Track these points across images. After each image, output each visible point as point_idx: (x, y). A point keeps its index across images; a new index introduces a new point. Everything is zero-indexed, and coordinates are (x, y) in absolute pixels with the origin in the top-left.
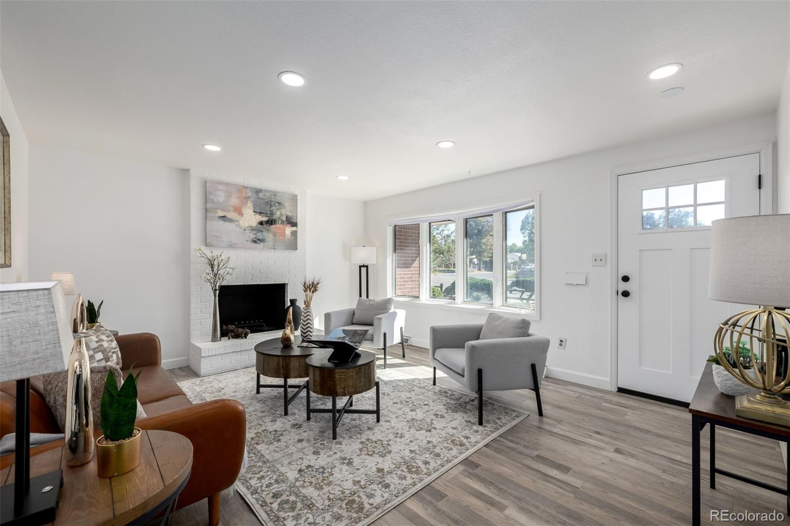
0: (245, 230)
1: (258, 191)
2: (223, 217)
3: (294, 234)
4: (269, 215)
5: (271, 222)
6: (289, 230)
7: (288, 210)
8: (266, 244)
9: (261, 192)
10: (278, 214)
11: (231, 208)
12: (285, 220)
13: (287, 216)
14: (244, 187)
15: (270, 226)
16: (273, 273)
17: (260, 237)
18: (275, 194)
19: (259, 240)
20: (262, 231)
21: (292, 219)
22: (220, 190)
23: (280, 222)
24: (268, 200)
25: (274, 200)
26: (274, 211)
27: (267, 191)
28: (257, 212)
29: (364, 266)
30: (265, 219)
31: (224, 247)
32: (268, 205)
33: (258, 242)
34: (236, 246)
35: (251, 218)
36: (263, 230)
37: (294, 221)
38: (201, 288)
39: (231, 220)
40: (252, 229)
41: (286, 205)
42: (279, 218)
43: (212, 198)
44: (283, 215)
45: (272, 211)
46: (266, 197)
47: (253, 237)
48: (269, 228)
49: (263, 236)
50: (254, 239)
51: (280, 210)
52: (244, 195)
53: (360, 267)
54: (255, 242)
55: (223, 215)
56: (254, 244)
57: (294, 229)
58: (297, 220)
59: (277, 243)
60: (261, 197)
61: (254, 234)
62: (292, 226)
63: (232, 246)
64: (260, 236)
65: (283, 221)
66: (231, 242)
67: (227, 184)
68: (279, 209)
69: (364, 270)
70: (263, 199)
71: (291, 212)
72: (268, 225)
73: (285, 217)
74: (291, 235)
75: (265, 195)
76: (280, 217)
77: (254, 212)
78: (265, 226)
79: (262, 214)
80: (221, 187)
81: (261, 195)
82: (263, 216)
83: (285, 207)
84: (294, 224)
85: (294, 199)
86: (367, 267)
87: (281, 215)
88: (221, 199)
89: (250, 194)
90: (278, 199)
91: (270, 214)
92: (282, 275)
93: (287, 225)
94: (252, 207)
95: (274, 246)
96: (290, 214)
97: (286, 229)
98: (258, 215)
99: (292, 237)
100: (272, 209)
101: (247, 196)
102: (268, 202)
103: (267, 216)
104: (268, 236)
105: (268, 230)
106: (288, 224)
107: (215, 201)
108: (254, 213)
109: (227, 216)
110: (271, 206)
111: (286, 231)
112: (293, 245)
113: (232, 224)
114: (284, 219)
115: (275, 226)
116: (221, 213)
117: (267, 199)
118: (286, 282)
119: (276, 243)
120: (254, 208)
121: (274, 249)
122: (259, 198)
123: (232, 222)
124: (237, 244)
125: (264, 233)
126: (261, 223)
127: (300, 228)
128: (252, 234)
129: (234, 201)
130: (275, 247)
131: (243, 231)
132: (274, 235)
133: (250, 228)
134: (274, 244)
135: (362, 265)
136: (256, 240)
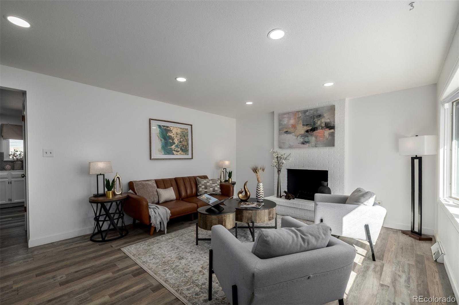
0: (297, 137)
1: (305, 112)
2: (286, 132)
3: (332, 135)
4: (312, 125)
5: (314, 129)
6: (327, 132)
7: (327, 118)
8: (310, 144)
9: (307, 111)
10: (319, 123)
11: (290, 126)
12: (324, 126)
14: (297, 112)
15: (313, 132)
18: (316, 110)
20: (308, 136)
21: (330, 124)
22: (286, 117)
23: (320, 128)
24: (312, 116)
25: (316, 114)
26: (316, 122)
27: (311, 110)
28: (304, 125)
29: (416, 157)
30: (310, 128)
31: (288, 148)
32: (312, 119)
33: (305, 143)
34: (292, 147)
35: (302, 129)
36: (309, 135)
37: (332, 125)
40: (302, 136)
41: (325, 115)
42: (320, 126)
43: (281, 123)
44: (322, 123)
45: (315, 122)
46: (310, 114)
47: (302, 141)
49: (309, 139)
50: (303, 142)
51: (320, 120)
52: (297, 117)
53: (413, 159)
54: (303, 143)
55: (286, 131)
57: (332, 131)
58: (334, 124)
59: (318, 143)
60: (308, 114)
61: (303, 139)
62: (330, 129)
63: (291, 147)
64: (306, 139)
65: (322, 127)
66: (290, 145)
67: (288, 113)
68: (319, 120)
69: (416, 161)
70: (309, 116)
71: (329, 119)
72: (312, 132)
73: (324, 124)
74: (329, 136)
75: (310, 113)
76: (320, 125)
77: (303, 125)
78: (310, 132)
79: (308, 126)
80: (286, 116)
81: (307, 114)
82: (308, 127)
83: (324, 117)
84: (333, 128)
85: (332, 109)
86: (420, 159)
87: (321, 123)
88: (285, 122)
89: (300, 115)
90: (319, 112)
91: (313, 124)
92: (323, 165)
93: (326, 129)
94: (302, 123)
95: (316, 145)
96: (328, 121)
97: (325, 132)
98: (305, 126)
99: (330, 138)
100: (315, 120)
101: (299, 117)
102: (311, 117)
103: (311, 126)
104: (312, 139)
105: (312, 135)
106: (326, 128)
107: (283, 124)
108: (303, 126)
109: (288, 131)
110: (314, 119)
111: (325, 134)
112: (331, 143)
113: (291, 135)
114: (323, 125)
115: (317, 131)
116: (285, 130)
117: (311, 115)
118: (327, 170)
119: (317, 142)
120: (303, 123)
121: (316, 147)
122: (306, 116)
123: (291, 134)
124: (293, 146)
125: (309, 137)
126: (307, 131)
127: (337, 130)
128: (301, 139)
129: (292, 122)
130: (316, 146)
131: (297, 138)
132: (316, 138)
133: (300, 136)
134: (316, 143)
135: (415, 156)
136: (304, 142)
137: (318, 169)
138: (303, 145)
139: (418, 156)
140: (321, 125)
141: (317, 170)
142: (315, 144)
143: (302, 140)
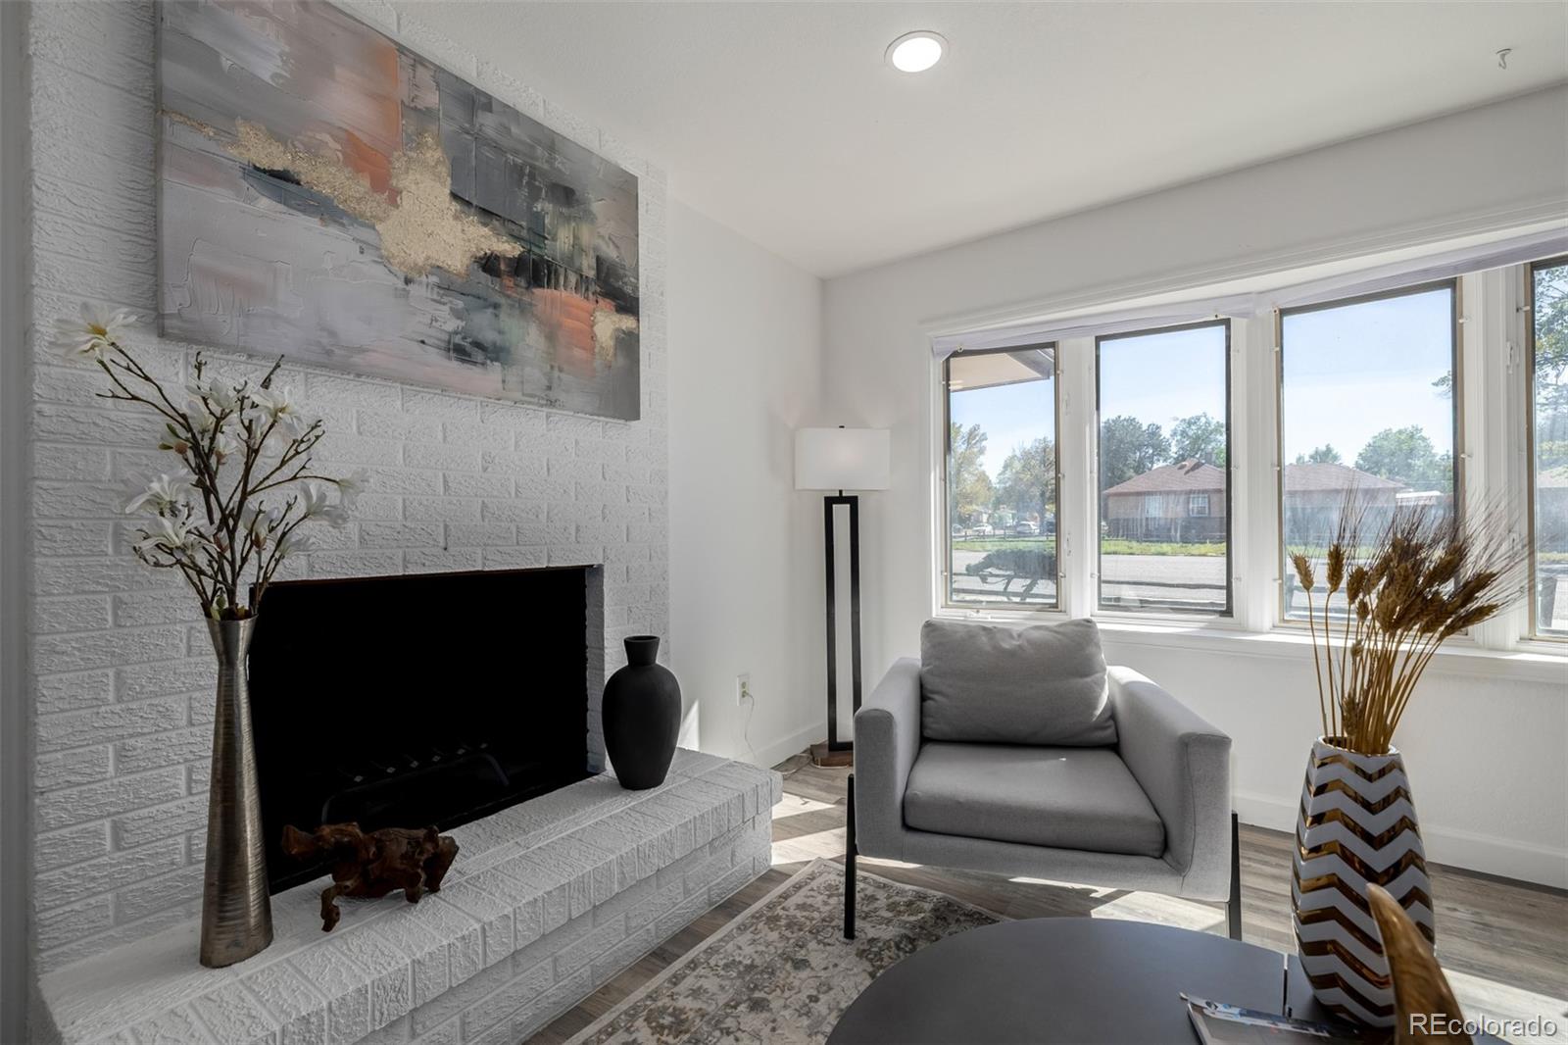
0: (408, 281)
1: (473, 101)
2: (274, 175)
3: (629, 343)
4: (524, 233)
5: (535, 271)
6: (607, 324)
7: (602, 231)
8: (512, 375)
9: (488, 108)
10: (563, 239)
11: (327, 138)
12: (592, 274)
13: (598, 259)
14: (402, 49)
15: (529, 288)
16: (543, 517)
17: (489, 336)
18: (550, 140)
19: (478, 345)
20: (496, 306)
21: (619, 277)
23: (573, 278)
24: (517, 160)
25: (545, 166)
26: (547, 221)
27: (515, 115)
28: (469, 204)
29: (841, 499)
30: (509, 249)
32: (520, 186)
33: (479, 356)
34: (357, 358)
35: (445, 231)
36: (502, 301)
37: (629, 290)
38: (118, 604)
39: (325, 209)
40: (448, 286)
41: (596, 207)
42: (570, 260)
43: (202, 36)
44: (583, 250)
45: (540, 217)
46: (511, 143)
47: (449, 327)
48: (526, 299)
49: (500, 332)
50: (457, 339)
51: (572, 224)
52: (404, 93)
53: (830, 502)
54: (459, 353)
55: (278, 167)
56: (454, 368)
57: (627, 322)
58: (636, 288)
59: (563, 375)
60: (489, 132)
61: (457, 314)
62: (619, 309)
63: (333, 357)
64: (484, 326)
65: (582, 279)
66: (332, 334)
68: (566, 219)
69: (841, 512)
70: (497, 147)
71: (617, 247)
72: (522, 282)
73: (594, 262)
74: (615, 348)
75: (507, 130)
76: (571, 258)
77: (455, 196)
78: (508, 282)
79: (496, 223)
81: (488, 122)
82: (497, 235)
83: (588, 216)
84: (628, 305)
85: (625, 191)
86: (853, 501)
87: (577, 246)
88: (265, 68)
89: (431, 99)
90: (565, 170)
91: (531, 231)
92: (578, 530)
93: (601, 301)
94: (444, 172)
95: (549, 388)
96: (611, 253)
97: (598, 315)
98: (473, 220)
99: (621, 361)
100: (538, 207)
101: (420, 105)
102: (518, 169)
103: (517, 238)
104: (527, 339)
105: (524, 310)
106: (604, 295)
107: (223, 63)
108: (455, 206)
109: (303, 178)
110: (534, 194)
111: (597, 329)
112: (621, 393)
113: (333, 230)
114: (588, 268)
115: (555, 291)
116: (262, 153)
117: (516, 152)
118: (596, 561)
119: (556, 373)
120: (454, 178)
121: (551, 403)
122: (479, 138)
123: (337, 223)
124: (362, 350)
125: (504, 315)
126: (489, 264)
127: (647, 327)
128: (446, 308)
129: (347, 106)
130: (552, 395)
131: (401, 284)
132: (551, 337)
133: (434, 279)
134: (550, 380)
135: (838, 495)
136: (466, 344)
138: (455, 364)
139: (844, 494)
140: (577, 264)
142: (546, 383)
143: (452, 324)
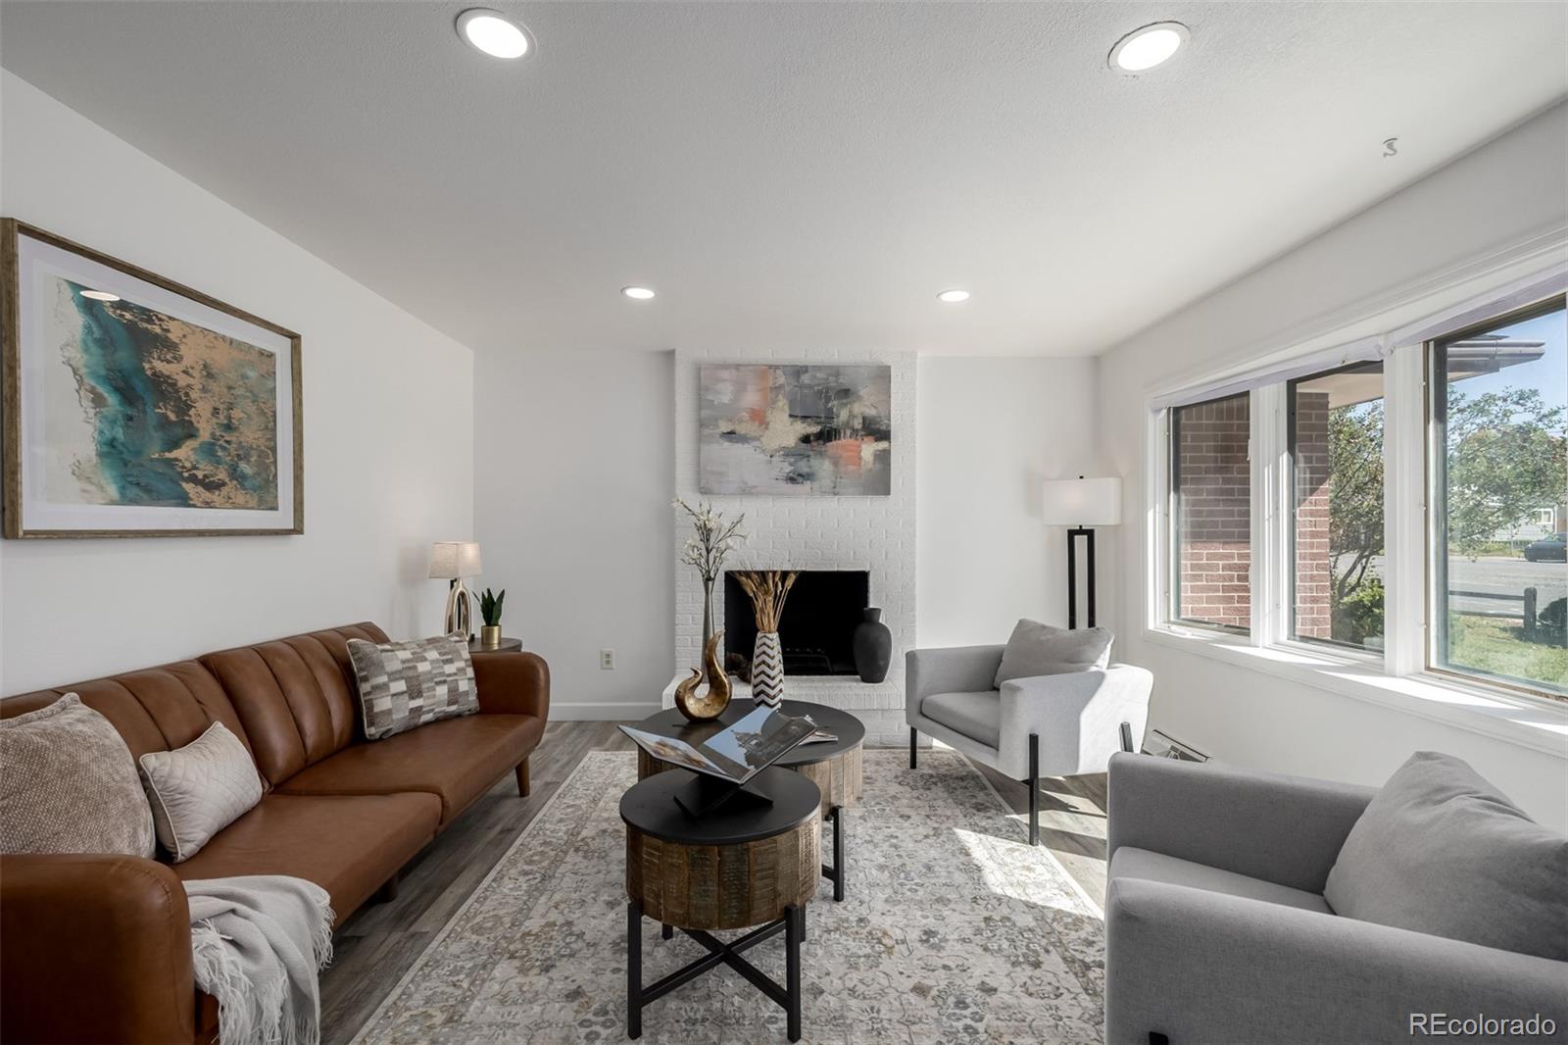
0: (771, 456)
1: (798, 371)
2: (729, 433)
3: (884, 457)
4: (823, 420)
5: (827, 435)
6: (869, 449)
7: (867, 403)
8: (816, 485)
9: (806, 371)
10: (844, 415)
11: (744, 414)
12: (860, 427)
13: (864, 418)
14: (770, 367)
15: (824, 444)
16: (835, 547)
17: (805, 470)
18: (836, 371)
19: (800, 475)
20: (809, 456)
21: (877, 423)
22: (725, 380)
23: (848, 432)
24: (820, 388)
25: (834, 385)
26: (835, 410)
27: (818, 368)
28: (796, 416)
29: (1081, 532)
30: (815, 429)
31: (733, 494)
32: (820, 398)
33: (800, 479)
34: (753, 491)
35: (786, 431)
36: (811, 453)
37: (883, 428)
39: (744, 439)
40: (788, 453)
41: (863, 392)
42: (847, 424)
43: (710, 397)
44: (855, 417)
45: (831, 409)
46: (817, 382)
47: (788, 471)
48: (823, 449)
49: (810, 467)
50: (791, 474)
51: (849, 406)
52: (771, 384)
53: (1072, 534)
54: (792, 480)
55: (729, 430)
56: (790, 486)
57: (883, 445)
58: (889, 425)
59: (843, 481)
60: (806, 382)
61: (791, 464)
62: (877, 440)
63: (746, 491)
64: (803, 467)
65: (855, 432)
66: (745, 483)
67: (737, 367)
68: (846, 405)
69: (1081, 542)
70: (810, 387)
71: (875, 407)
72: (821, 442)
73: (861, 421)
74: (875, 460)
75: (815, 377)
76: (848, 423)
77: (791, 416)
78: (815, 444)
79: (809, 420)
80: (725, 374)
81: (806, 379)
82: (809, 425)
83: (859, 398)
84: (884, 435)
85: (882, 376)
86: (1090, 533)
87: (852, 416)
88: (726, 399)
89: (782, 380)
90: (845, 382)
91: (826, 417)
92: (855, 553)
93: (865, 439)
94: (786, 408)
95: (834, 487)
96: (871, 412)
97: (863, 446)
98: (799, 422)
99: (878, 466)
100: (830, 405)
101: (777, 385)
102: (820, 392)
103: (818, 423)
104: (823, 467)
105: (821, 454)
106: (868, 435)
107: (716, 403)
108: (792, 419)
109: (737, 432)
110: (828, 399)
111: (862, 454)
112: (879, 483)
113: (746, 445)
114: (858, 424)
115: (838, 442)
116: (725, 427)
117: (819, 385)
118: (866, 569)
119: (839, 480)
120: (790, 408)
121: (835, 494)
122: (802, 387)
123: (749, 443)
124: (754, 487)
125: (812, 460)
126: (806, 439)
127: (897, 445)
128: (786, 464)
129: (751, 398)
130: (836, 491)
131: (769, 458)
132: (836, 464)
133: (781, 453)
134: (835, 483)
135: (1078, 528)
136: (794, 476)
137: (838, 566)
138: (790, 485)
139: (1084, 528)
140: (851, 424)
141: (836, 569)
142: (832, 485)
143: (788, 469)
